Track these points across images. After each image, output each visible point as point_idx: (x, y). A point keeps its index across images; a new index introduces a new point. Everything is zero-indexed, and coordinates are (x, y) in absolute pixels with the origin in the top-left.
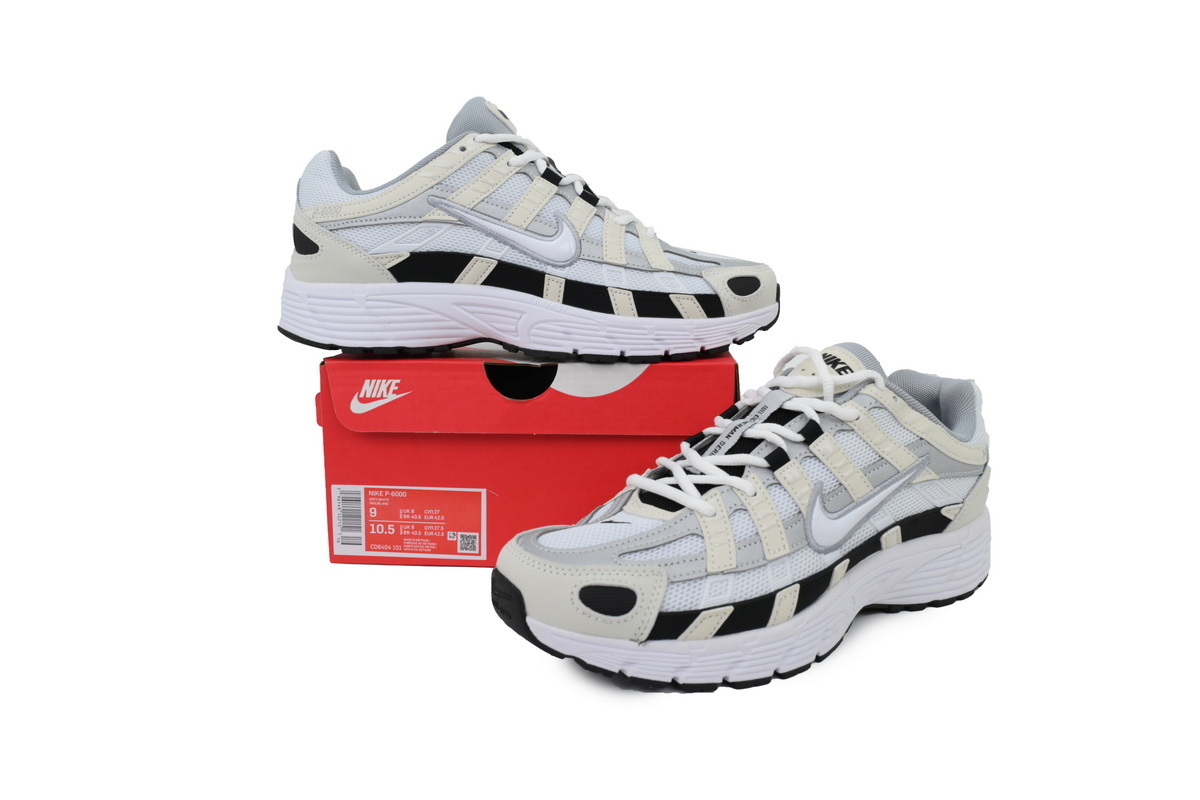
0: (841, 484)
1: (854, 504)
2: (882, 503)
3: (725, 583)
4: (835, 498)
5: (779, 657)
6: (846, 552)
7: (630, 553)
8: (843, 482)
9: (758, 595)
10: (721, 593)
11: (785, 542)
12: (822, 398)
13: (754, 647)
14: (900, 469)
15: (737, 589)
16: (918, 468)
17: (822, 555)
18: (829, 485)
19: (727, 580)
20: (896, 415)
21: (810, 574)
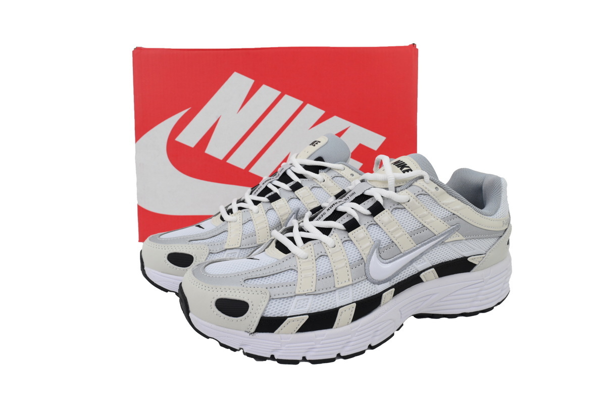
0: (393, 242)
1: (401, 254)
2: (422, 254)
3: (306, 300)
4: (388, 251)
5: (340, 347)
6: (394, 284)
7: (252, 279)
8: (394, 241)
9: (327, 309)
10: (302, 307)
11: (350, 277)
12: (387, 189)
13: (322, 340)
14: (436, 233)
15: (313, 305)
16: (450, 233)
17: (377, 286)
18: (385, 242)
19: (308, 299)
20: (436, 199)
21: (366, 297)
